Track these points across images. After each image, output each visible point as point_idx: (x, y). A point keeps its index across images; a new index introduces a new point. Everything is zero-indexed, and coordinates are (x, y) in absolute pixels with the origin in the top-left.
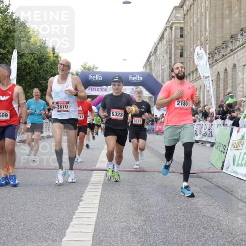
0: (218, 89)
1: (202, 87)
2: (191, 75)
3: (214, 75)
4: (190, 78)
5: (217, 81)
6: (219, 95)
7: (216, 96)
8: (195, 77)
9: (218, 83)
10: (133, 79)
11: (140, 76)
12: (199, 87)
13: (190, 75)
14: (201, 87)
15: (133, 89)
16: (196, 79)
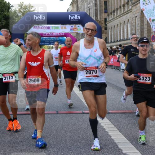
0: (142, 24)
1: (126, 22)
2: (116, 12)
3: (138, 13)
4: (114, 15)
5: (141, 17)
6: (143, 29)
7: (140, 30)
8: (119, 14)
9: (142, 19)
10: (72, 18)
11: (78, 16)
12: (123, 22)
13: (114, 12)
14: (124, 22)
15: (72, 27)
16: (120, 15)
